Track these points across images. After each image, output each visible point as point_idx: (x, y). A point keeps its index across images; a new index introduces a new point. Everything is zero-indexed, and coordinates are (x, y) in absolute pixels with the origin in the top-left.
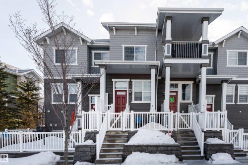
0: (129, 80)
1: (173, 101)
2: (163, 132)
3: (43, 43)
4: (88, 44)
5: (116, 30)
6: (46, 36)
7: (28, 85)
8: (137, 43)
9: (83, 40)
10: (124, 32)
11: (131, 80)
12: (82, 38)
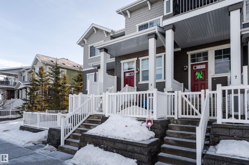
0: (136, 59)
1: (201, 77)
2: (139, 120)
3: (83, 44)
4: (111, 35)
5: (131, 12)
6: (84, 38)
7: (78, 78)
8: (152, 17)
9: (107, 33)
10: (138, 12)
11: (138, 59)
12: (105, 31)
